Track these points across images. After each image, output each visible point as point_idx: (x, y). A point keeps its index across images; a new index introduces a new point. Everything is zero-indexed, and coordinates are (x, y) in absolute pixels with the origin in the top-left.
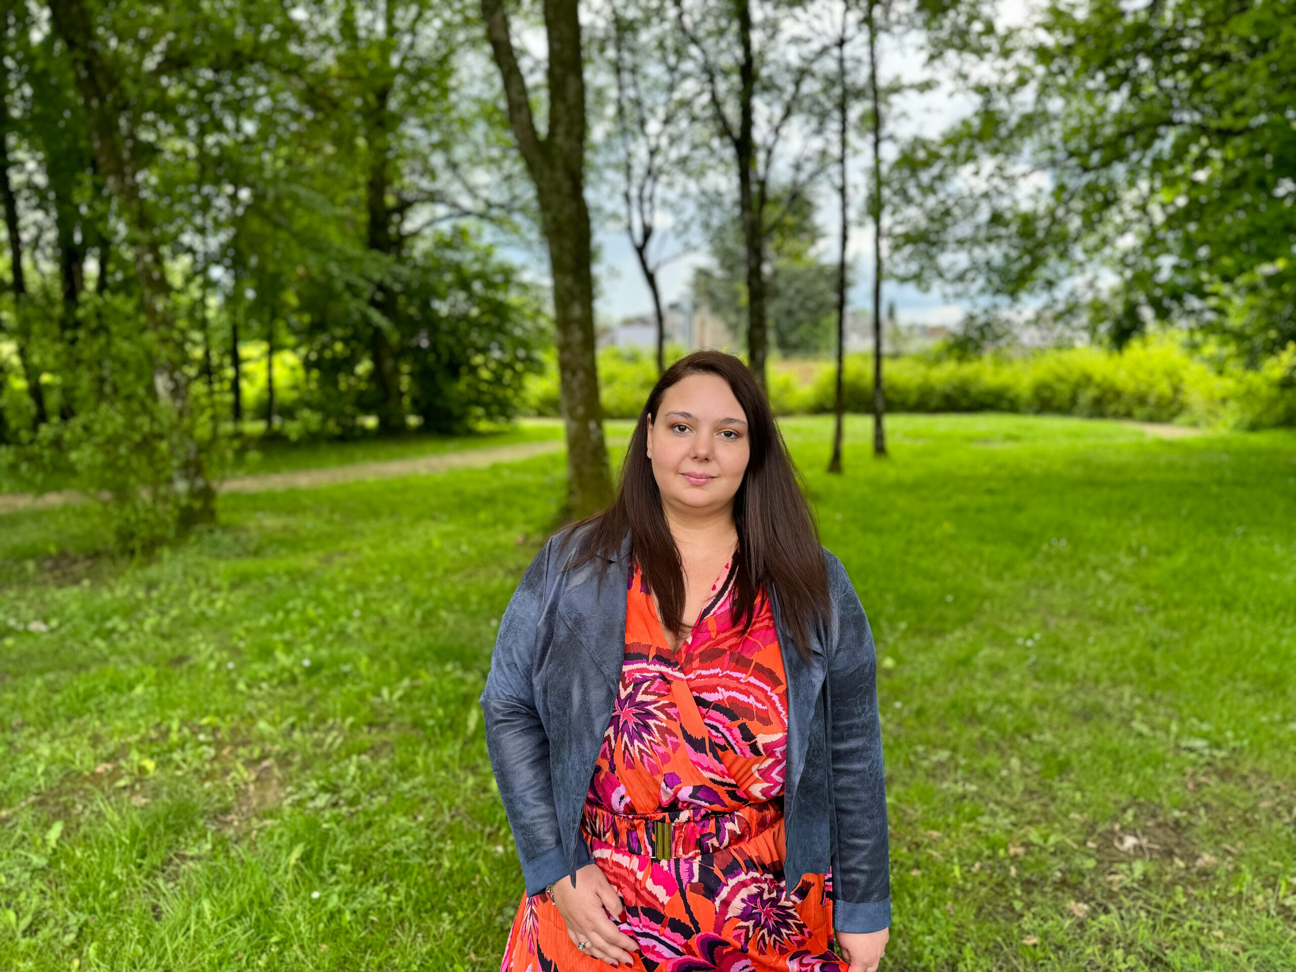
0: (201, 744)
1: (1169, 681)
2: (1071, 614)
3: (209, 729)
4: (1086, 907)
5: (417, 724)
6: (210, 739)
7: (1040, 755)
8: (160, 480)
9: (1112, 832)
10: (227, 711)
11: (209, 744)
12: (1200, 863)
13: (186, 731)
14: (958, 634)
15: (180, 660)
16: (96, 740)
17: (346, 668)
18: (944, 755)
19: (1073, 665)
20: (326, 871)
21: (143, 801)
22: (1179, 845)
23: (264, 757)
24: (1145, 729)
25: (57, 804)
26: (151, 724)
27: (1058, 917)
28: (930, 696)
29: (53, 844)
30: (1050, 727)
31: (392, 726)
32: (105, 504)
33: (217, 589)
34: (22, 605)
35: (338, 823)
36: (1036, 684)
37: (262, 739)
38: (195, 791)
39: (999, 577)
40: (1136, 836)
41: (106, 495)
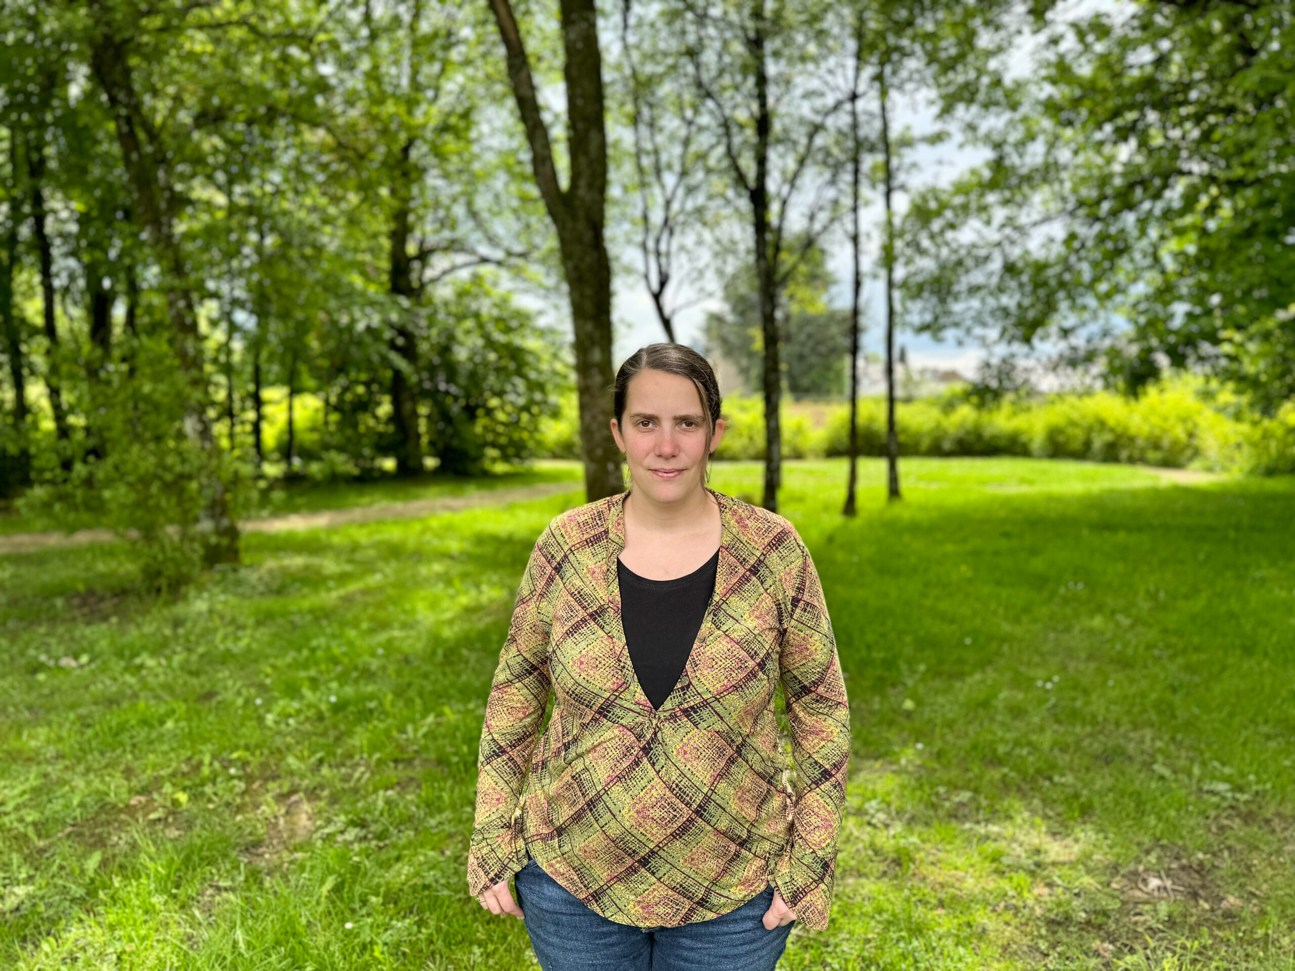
0: (232, 778)
1: (1189, 725)
2: (1090, 657)
3: (239, 764)
4: (1111, 947)
5: (442, 761)
6: (241, 773)
7: (1062, 797)
8: (186, 520)
9: (1135, 873)
10: (257, 746)
11: (240, 778)
12: (1224, 905)
13: (217, 765)
14: (978, 676)
15: (209, 695)
16: (128, 773)
17: (372, 705)
18: (965, 796)
19: (1093, 708)
20: (357, 905)
21: (177, 833)
22: (1203, 887)
23: (293, 791)
24: (1167, 773)
25: (92, 835)
26: (183, 758)
27: (1082, 957)
28: (950, 738)
29: (91, 873)
30: (1072, 770)
31: (417, 762)
32: (134, 543)
33: (242, 627)
34: (53, 641)
35: (368, 857)
36: (1055, 727)
37: (292, 773)
38: (228, 824)
39: (1017, 620)
40: (1160, 877)
41: (134, 534)
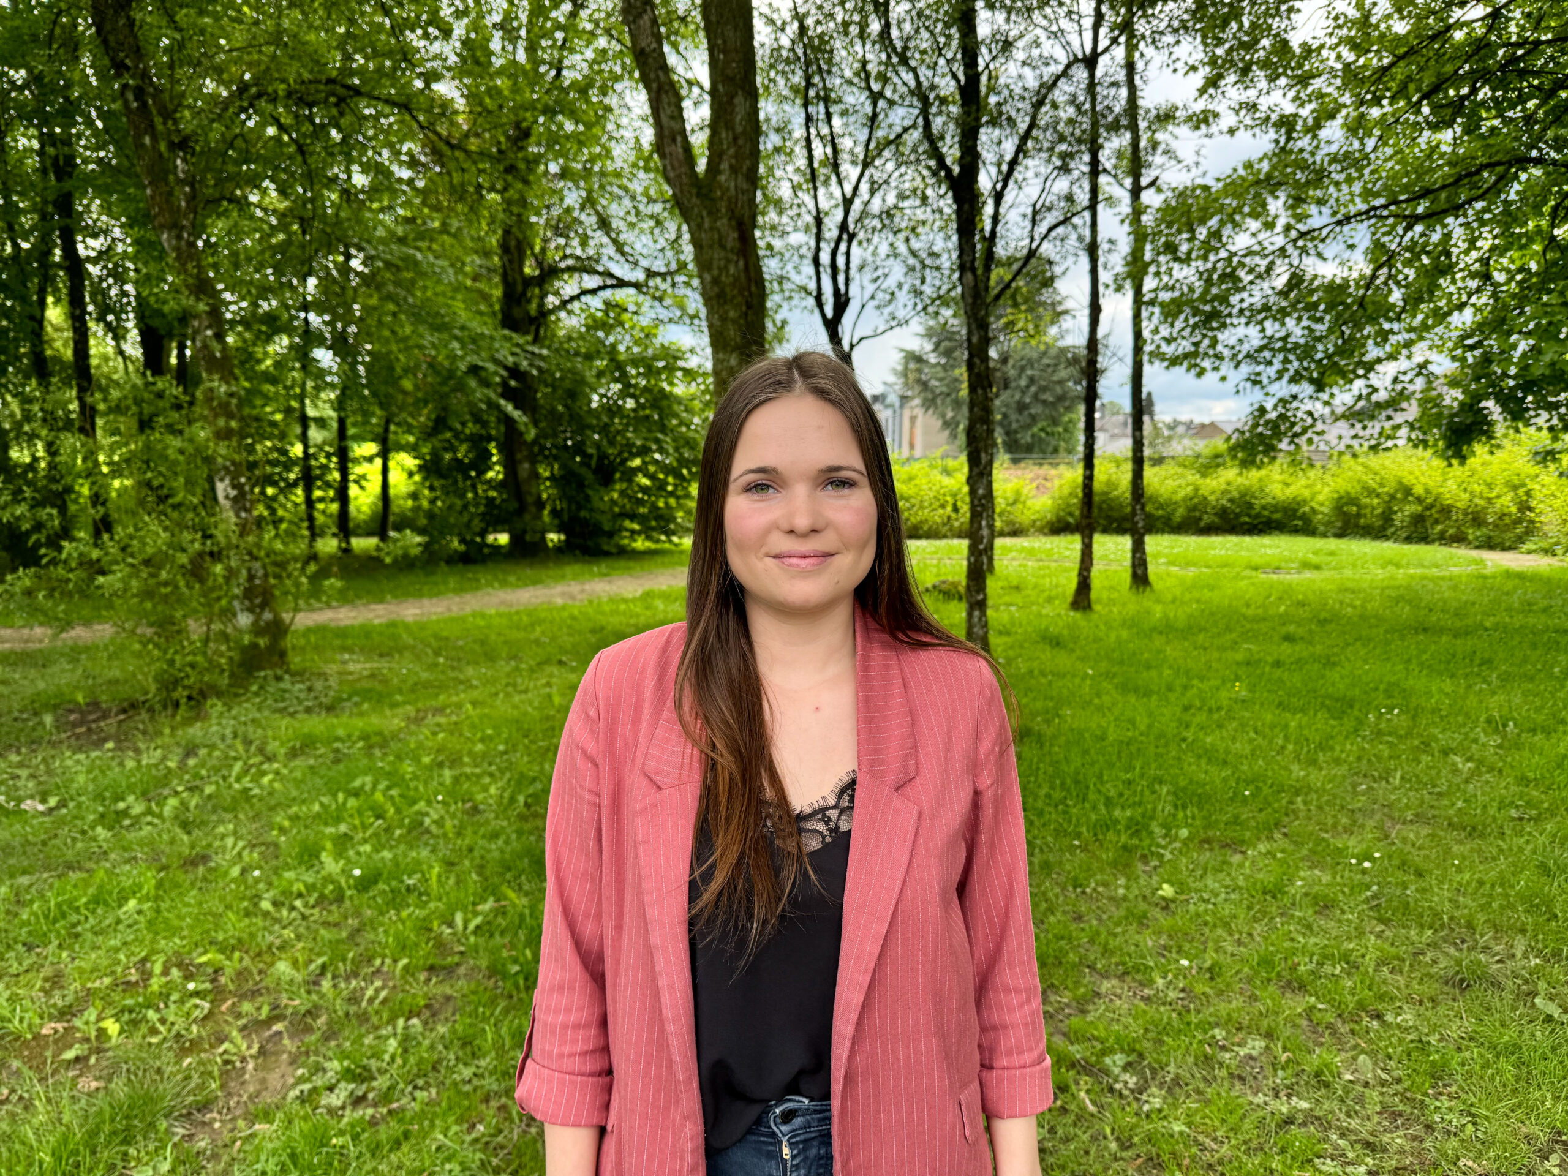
5: (496, 971)
6: (207, 986)
8: (214, 612)
10: (238, 945)
11: (204, 995)
15: (197, 860)
16: (54, 983)
17: (413, 880)
18: (1254, 1045)
19: (1434, 900)
21: (94, 1084)
23: (275, 1016)
26: (134, 959)
28: (1227, 944)
31: (462, 970)
32: (144, 642)
33: (271, 758)
35: (355, 1138)
37: (277, 987)
38: (168, 1072)
41: (147, 631)
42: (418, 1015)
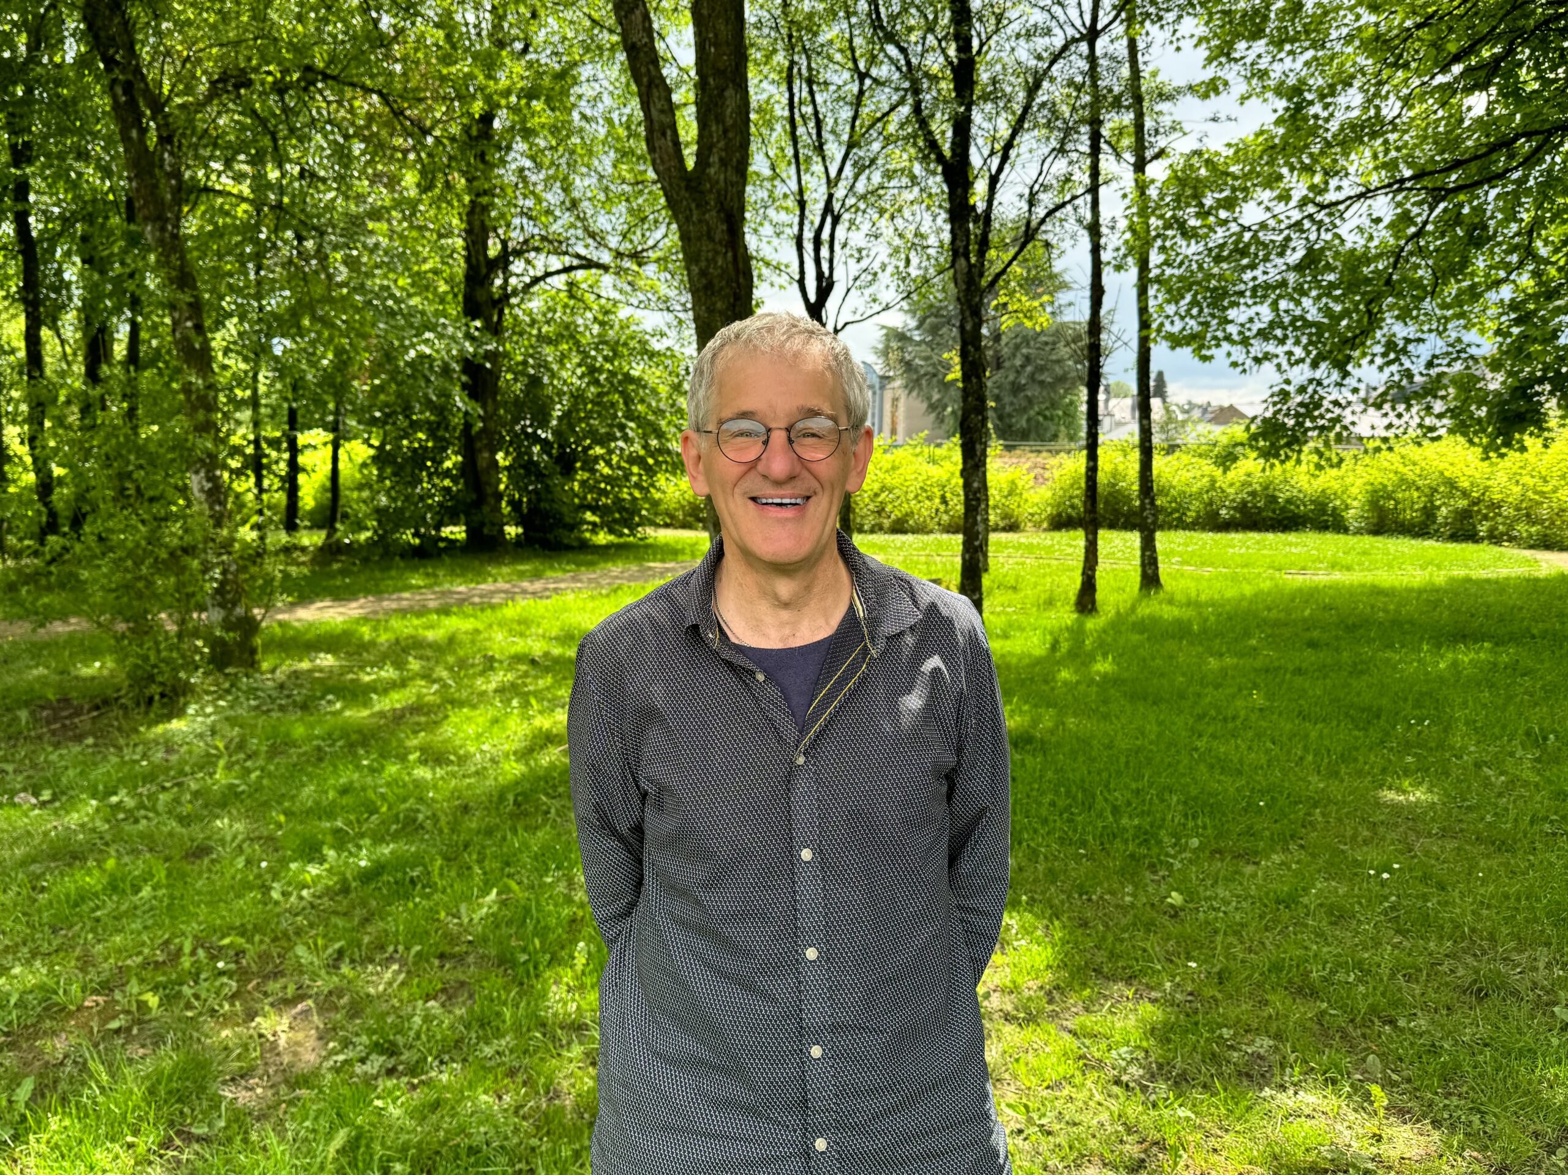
0: (221, 973)
3: (231, 953)
5: (505, 960)
6: (232, 967)
10: (257, 929)
11: (230, 974)
13: (201, 954)
23: (301, 996)
26: (159, 940)
31: (471, 959)
37: (299, 970)
42: (435, 998)
